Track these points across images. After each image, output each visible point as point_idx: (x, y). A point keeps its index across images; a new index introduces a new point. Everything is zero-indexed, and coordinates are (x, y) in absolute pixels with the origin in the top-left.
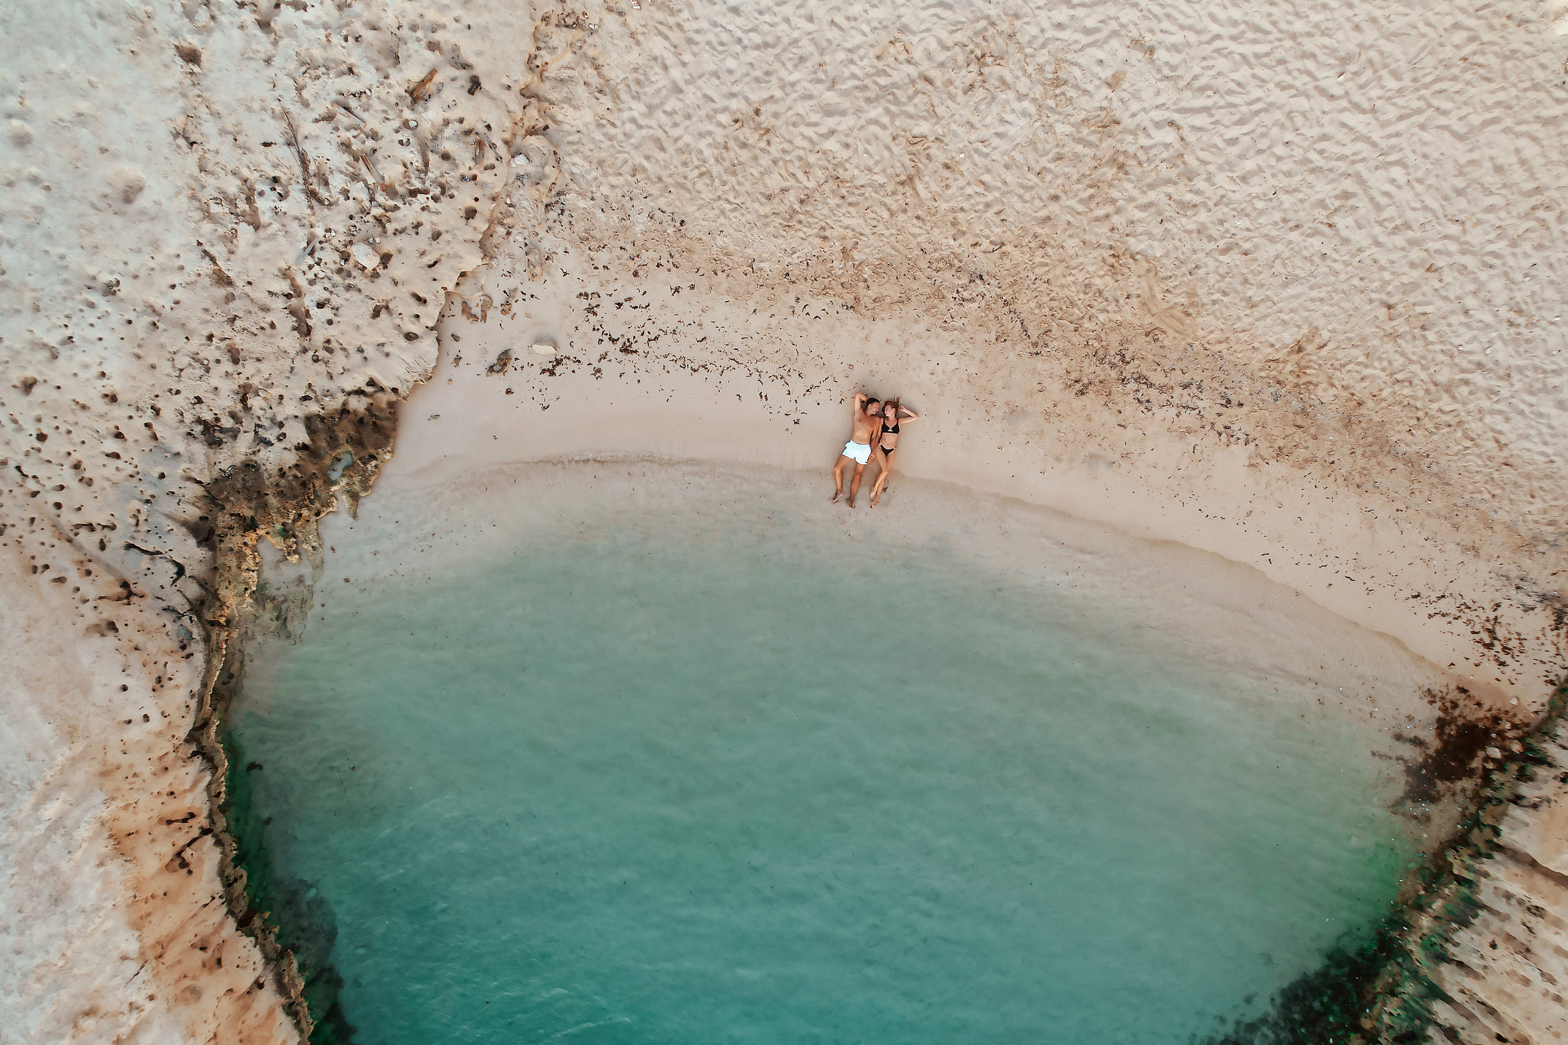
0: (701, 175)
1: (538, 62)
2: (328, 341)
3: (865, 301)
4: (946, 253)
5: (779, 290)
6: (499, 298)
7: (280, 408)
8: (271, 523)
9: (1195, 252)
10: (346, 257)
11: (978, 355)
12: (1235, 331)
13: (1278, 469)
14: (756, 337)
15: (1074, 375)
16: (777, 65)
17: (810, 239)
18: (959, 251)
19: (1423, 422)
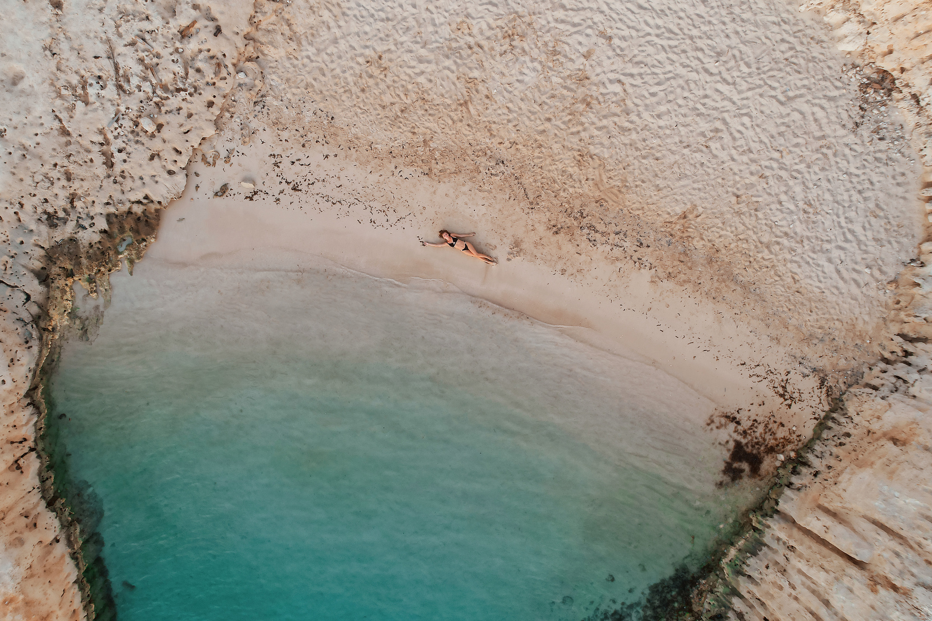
0: (345, 92)
1: (256, 20)
2: (123, 172)
3: (435, 171)
4: (483, 147)
5: (385, 161)
6: (223, 154)
7: (92, 209)
8: (82, 274)
9: (627, 156)
10: (137, 124)
11: (498, 207)
12: (648, 204)
13: (668, 285)
14: (371, 187)
15: (553, 223)
16: (393, 31)
17: (406, 133)
18: (490, 145)
19: (753, 264)
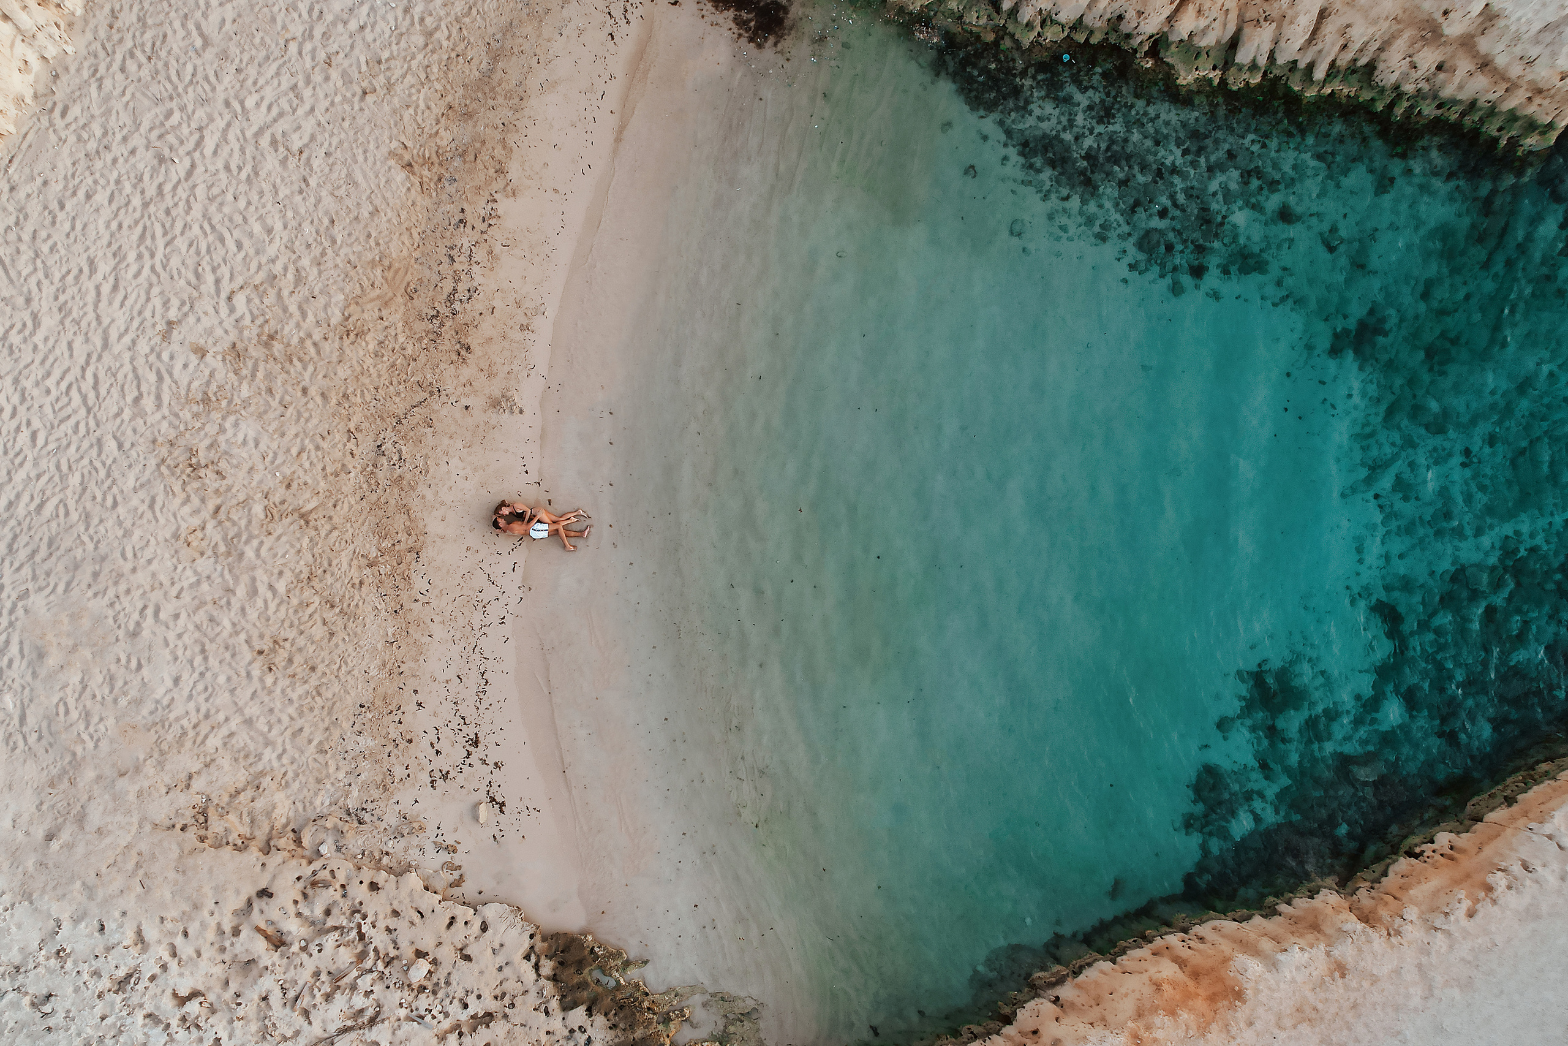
0: (319, 694)
1: (239, 842)
2: (496, 998)
3: (411, 543)
4: (362, 479)
5: (410, 618)
6: (444, 856)
7: (557, 1033)
8: (658, 1034)
9: (336, 266)
10: (422, 989)
11: (446, 441)
12: (400, 223)
13: (514, 171)
14: (452, 633)
15: (454, 357)
16: (219, 640)
17: (363, 595)
18: (359, 468)
19: (460, 52)
